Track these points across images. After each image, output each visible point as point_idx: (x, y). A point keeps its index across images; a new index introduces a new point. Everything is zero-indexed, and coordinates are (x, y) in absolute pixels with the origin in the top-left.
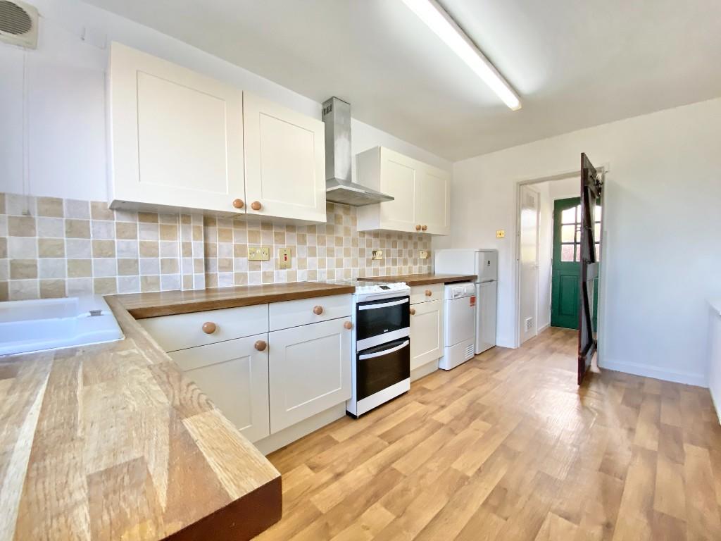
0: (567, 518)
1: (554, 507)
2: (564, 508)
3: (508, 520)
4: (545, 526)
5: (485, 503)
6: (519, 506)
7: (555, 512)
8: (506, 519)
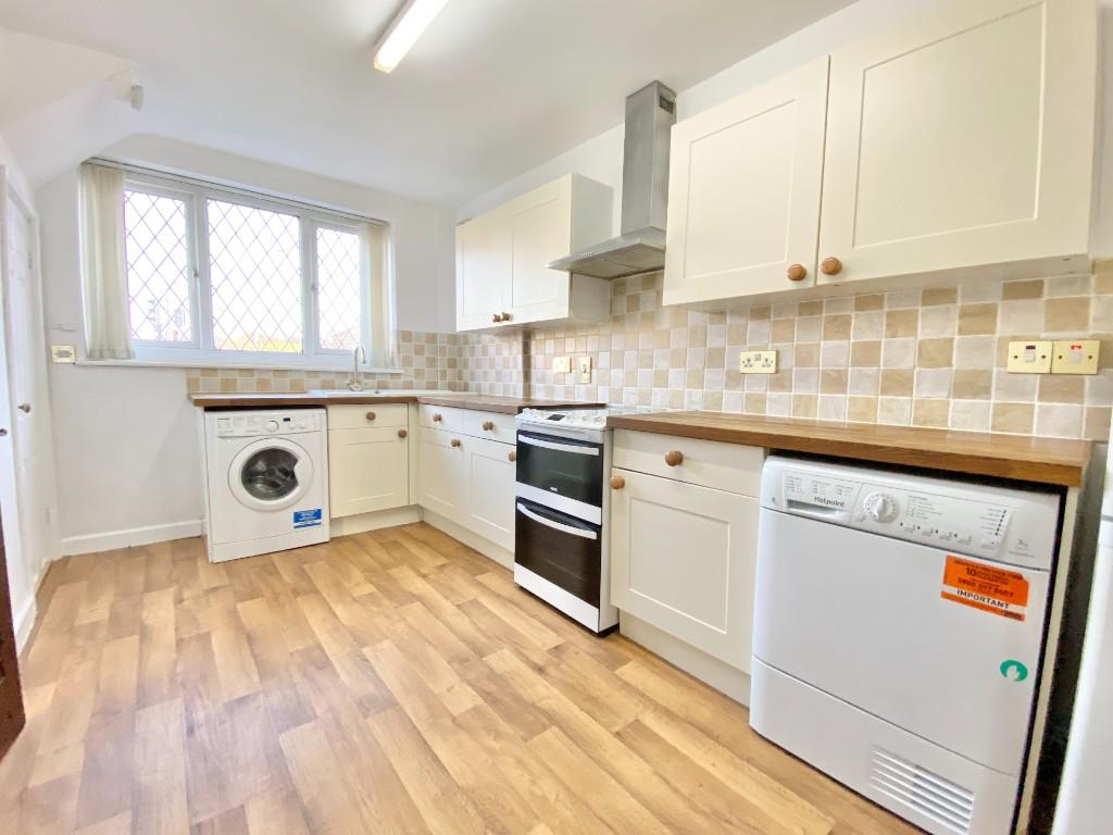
0: (242, 701)
1: (261, 697)
2: (253, 705)
3: (288, 655)
4: (256, 678)
5: (319, 647)
6: (293, 669)
7: (256, 694)
8: (291, 654)
